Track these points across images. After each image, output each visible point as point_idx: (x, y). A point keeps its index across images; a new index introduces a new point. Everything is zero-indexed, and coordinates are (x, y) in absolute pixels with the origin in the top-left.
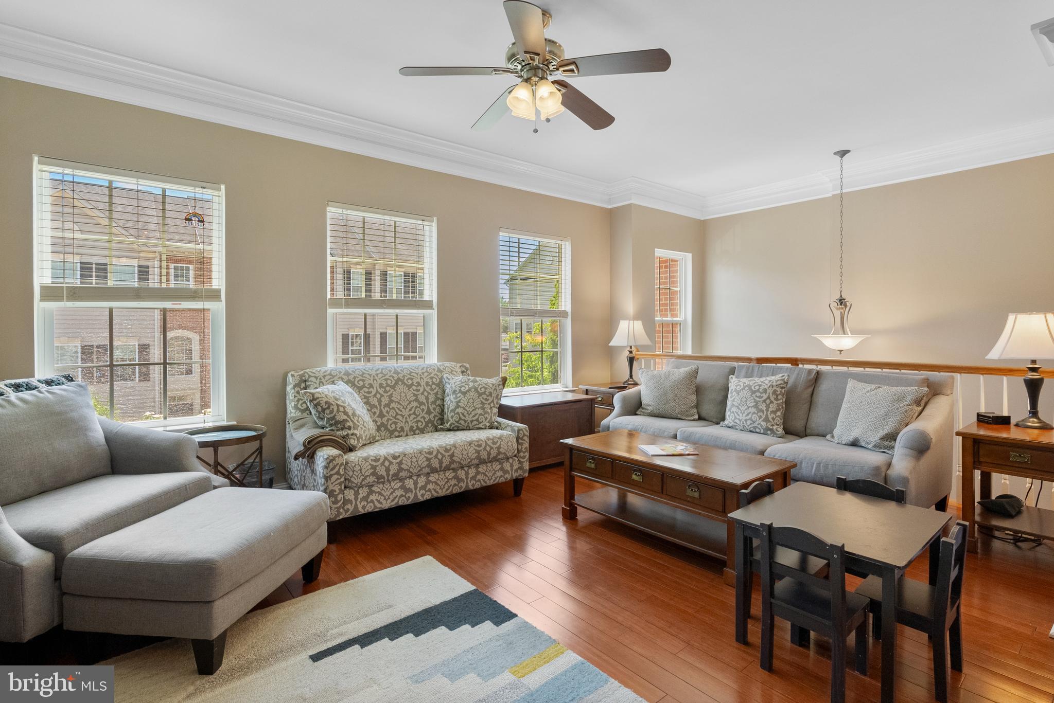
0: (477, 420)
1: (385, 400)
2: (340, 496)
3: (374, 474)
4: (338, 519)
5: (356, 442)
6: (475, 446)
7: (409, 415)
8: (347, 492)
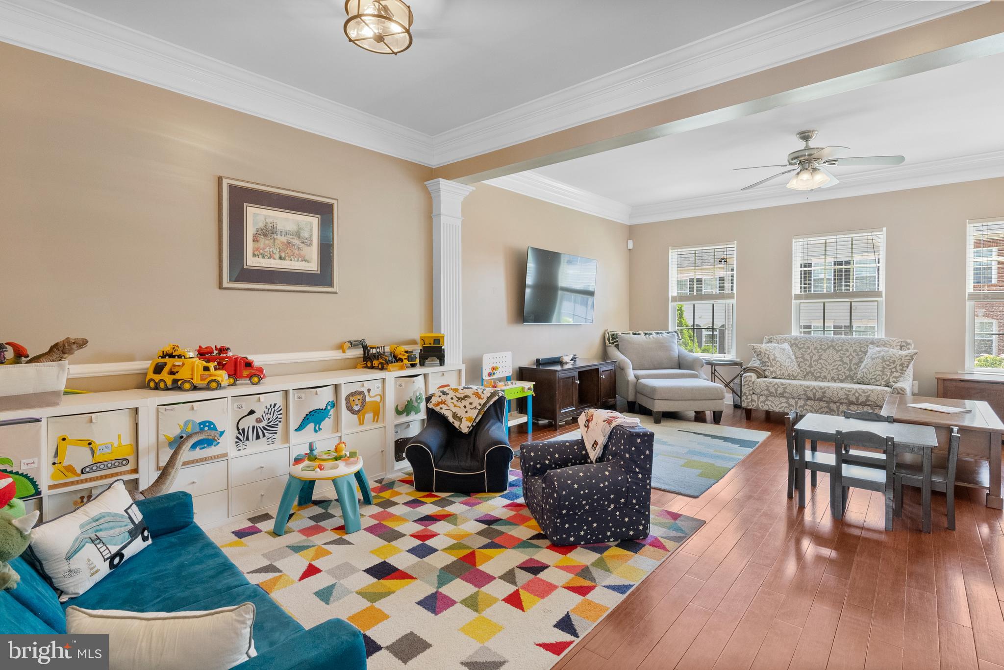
0: (875, 378)
1: (815, 357)
2: (749, 397)
3: (767, 390)
4: (748, 408)
5: (769, 373)
6: (846, 390)
7: (832, 370)
8: (753, 396)
